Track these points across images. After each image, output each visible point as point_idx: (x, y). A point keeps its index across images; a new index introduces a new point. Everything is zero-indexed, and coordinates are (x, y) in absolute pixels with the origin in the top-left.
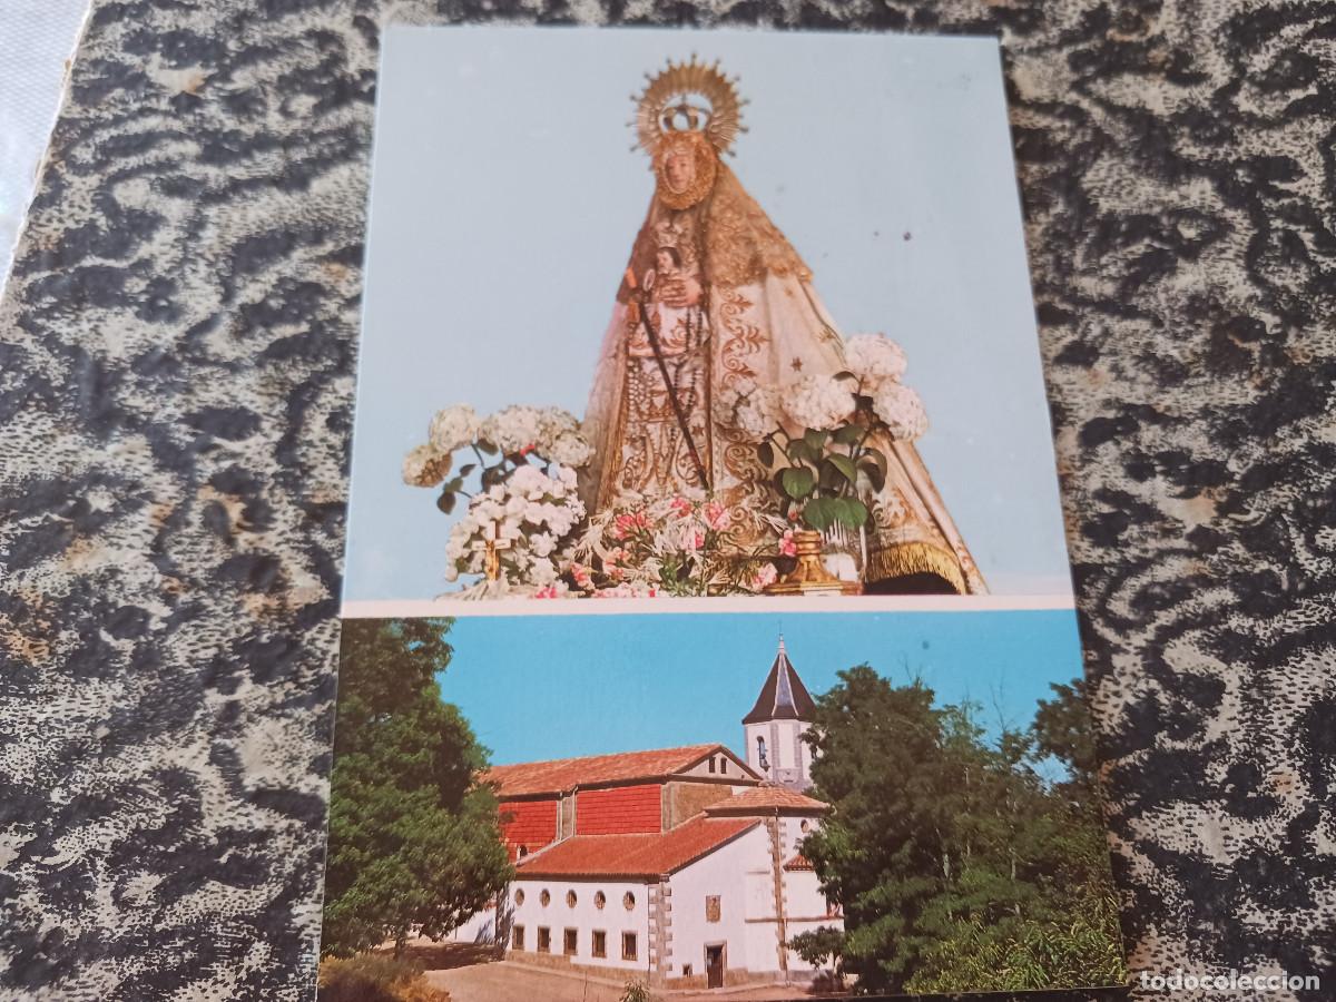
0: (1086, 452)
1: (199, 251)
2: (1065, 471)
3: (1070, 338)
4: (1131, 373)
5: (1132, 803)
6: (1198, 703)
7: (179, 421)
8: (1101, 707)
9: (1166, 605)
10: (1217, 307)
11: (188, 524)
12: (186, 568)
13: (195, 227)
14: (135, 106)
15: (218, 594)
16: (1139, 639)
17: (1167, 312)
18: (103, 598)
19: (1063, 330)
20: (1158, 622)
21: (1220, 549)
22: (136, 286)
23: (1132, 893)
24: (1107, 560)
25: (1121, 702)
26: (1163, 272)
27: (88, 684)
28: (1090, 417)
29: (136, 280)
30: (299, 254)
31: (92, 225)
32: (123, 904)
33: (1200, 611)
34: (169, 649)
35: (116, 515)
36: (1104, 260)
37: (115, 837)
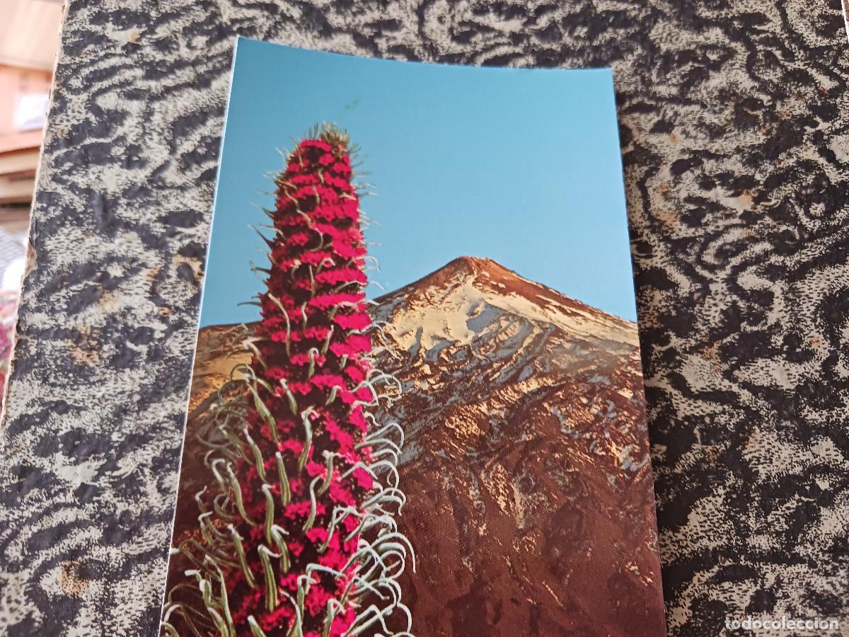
0: (675, 178)
1: (152, 128)
2: (666, 190)
3: (656, 119)
4: (693, 133)
5: (734, 363)
6: (760, 305)
7: (155, 221)
8: (707, 313)
9: (734, 254)
10: (735, 94)
11: (169, 277)
12: (171, 302)
13: (147, 115)
14: (102, 54)
15: (193, 313)
16: (722, 274)
17: (708, 100)
18: (125, 324)
19: (652, 115)
20: (731, 265)
21: (759, 222)
22: (118, 151)
23: (742, 411)
24: (697, 234)
25: (718, 309)
26: (702, 79)
27: (124, 372)
28: (675, 160)
29: (117, 148)
30: (211, 122)
31: (87, 121)
32: (163, 491)
33: (754, 256)
34: (168, 348)
35: (126, 278)
36: (668, 76)
37: (153, 455)
